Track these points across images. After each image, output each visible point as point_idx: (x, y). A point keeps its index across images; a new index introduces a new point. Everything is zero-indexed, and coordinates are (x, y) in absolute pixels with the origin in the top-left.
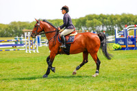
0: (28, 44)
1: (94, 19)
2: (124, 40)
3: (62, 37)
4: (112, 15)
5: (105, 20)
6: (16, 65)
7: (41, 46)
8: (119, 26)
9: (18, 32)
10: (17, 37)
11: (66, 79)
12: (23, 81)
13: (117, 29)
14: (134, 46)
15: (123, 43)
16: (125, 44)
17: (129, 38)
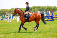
0: (8, 19)
1: (35, 8)
2: (48, 17)
3: (25, 15)
4: (43, 7)
5: (40, 9)
6: (3, 27)
7: (13, 19)
8: (46, 11)
9: (4, 13)
10: (3, 16)
11: (24, 33)
12: (6, 34)
13: (45, 12)
14: (52, 19)
15: (47, 18)
16: (48, 18)
17: (50, 16)
